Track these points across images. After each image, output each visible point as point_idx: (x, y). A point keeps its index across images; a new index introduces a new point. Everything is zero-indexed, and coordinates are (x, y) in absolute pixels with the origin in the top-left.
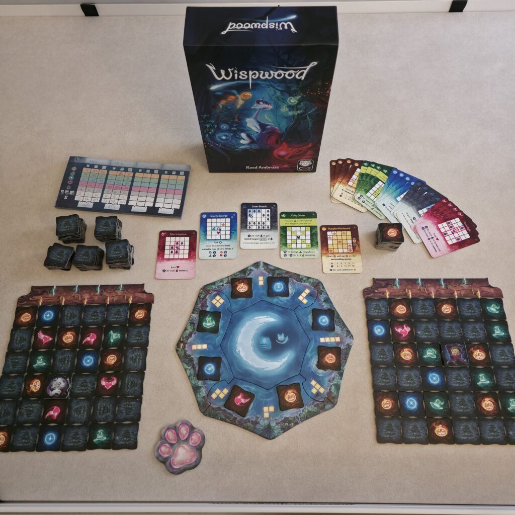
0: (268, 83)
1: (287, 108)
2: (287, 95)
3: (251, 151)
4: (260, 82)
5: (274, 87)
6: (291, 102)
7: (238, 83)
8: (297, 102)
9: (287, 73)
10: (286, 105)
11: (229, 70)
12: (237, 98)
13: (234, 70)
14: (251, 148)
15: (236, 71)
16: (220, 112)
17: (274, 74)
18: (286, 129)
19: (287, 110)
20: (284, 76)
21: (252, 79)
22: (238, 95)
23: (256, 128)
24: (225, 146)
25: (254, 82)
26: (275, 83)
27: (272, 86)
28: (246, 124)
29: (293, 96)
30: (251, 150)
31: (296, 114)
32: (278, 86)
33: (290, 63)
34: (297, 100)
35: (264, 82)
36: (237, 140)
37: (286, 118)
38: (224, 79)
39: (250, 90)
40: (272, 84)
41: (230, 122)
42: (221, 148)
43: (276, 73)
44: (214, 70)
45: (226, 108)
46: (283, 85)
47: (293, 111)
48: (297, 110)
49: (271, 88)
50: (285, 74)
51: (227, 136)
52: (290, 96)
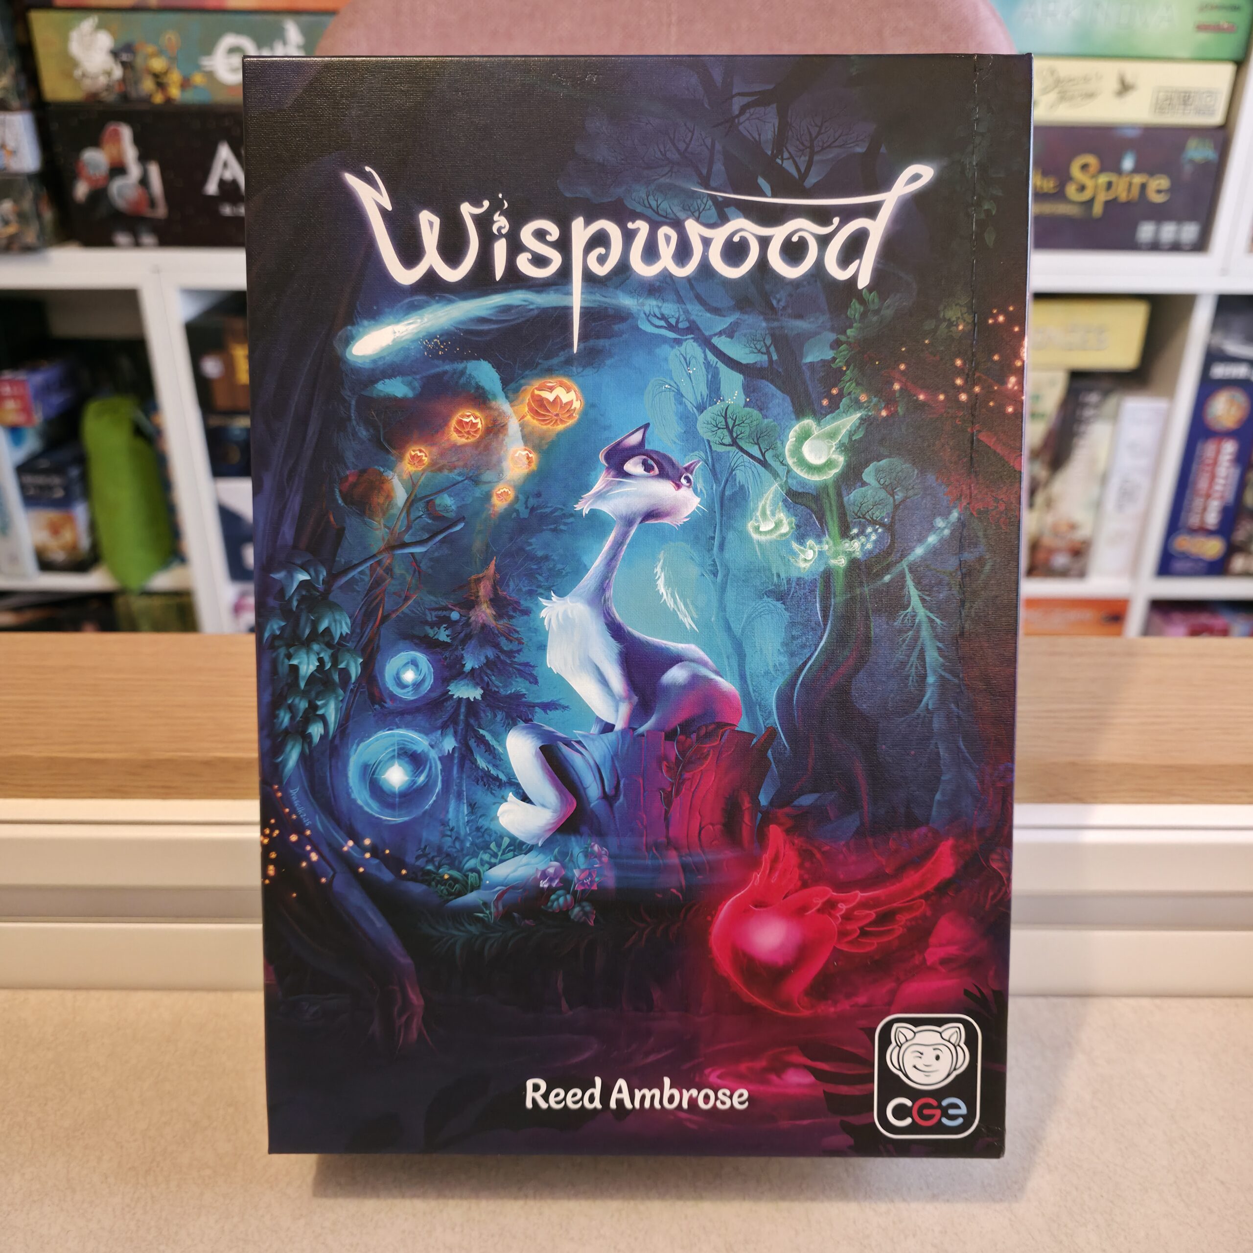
0: (670, 309)
1: (782, 515)
2: (780, 401)
3: (564, 913)
4: (627, 301)
5: (706, 343)
6: (802, 462)
7: (506, 309)
8: (841, 459)
9: (778, 234)
10: (775, 487)
11: (467, 210)
12: (495, 429)
13: (489, 214)
14: (566, 883)
15: (501, 223)
16: (391, 548)
17: (707, 242)
18: (785, 699)
19: (785, 529)
20: (763, 263)
21: (589, 277)
22: (503, 405)
23: (604, 681)
24: (395, 863)
25: (598, 298)
26: (716, 311)
27: (693, 329)
28: (542, 647)
29: (819, 415)
30: (560, 900)
31: (842, 562)
32: (730, 332)
33: (788, 166)
34: (843, 448)
35: (651, 305)
36: (482, 795)
37: (781, 597)
38: (431, 276)
39: (569, 361)
40: (697, 313)
41: (443, 635)
42: (367, 884)
43: (719, 236)
44: (383, 211)
45: (430, 504)
46: (757, 323)
47: (819, 538)
48: (845, 533)
49: (691, 347)
50: (765, 242)
51: (415, 760)
52: (800, 413)
